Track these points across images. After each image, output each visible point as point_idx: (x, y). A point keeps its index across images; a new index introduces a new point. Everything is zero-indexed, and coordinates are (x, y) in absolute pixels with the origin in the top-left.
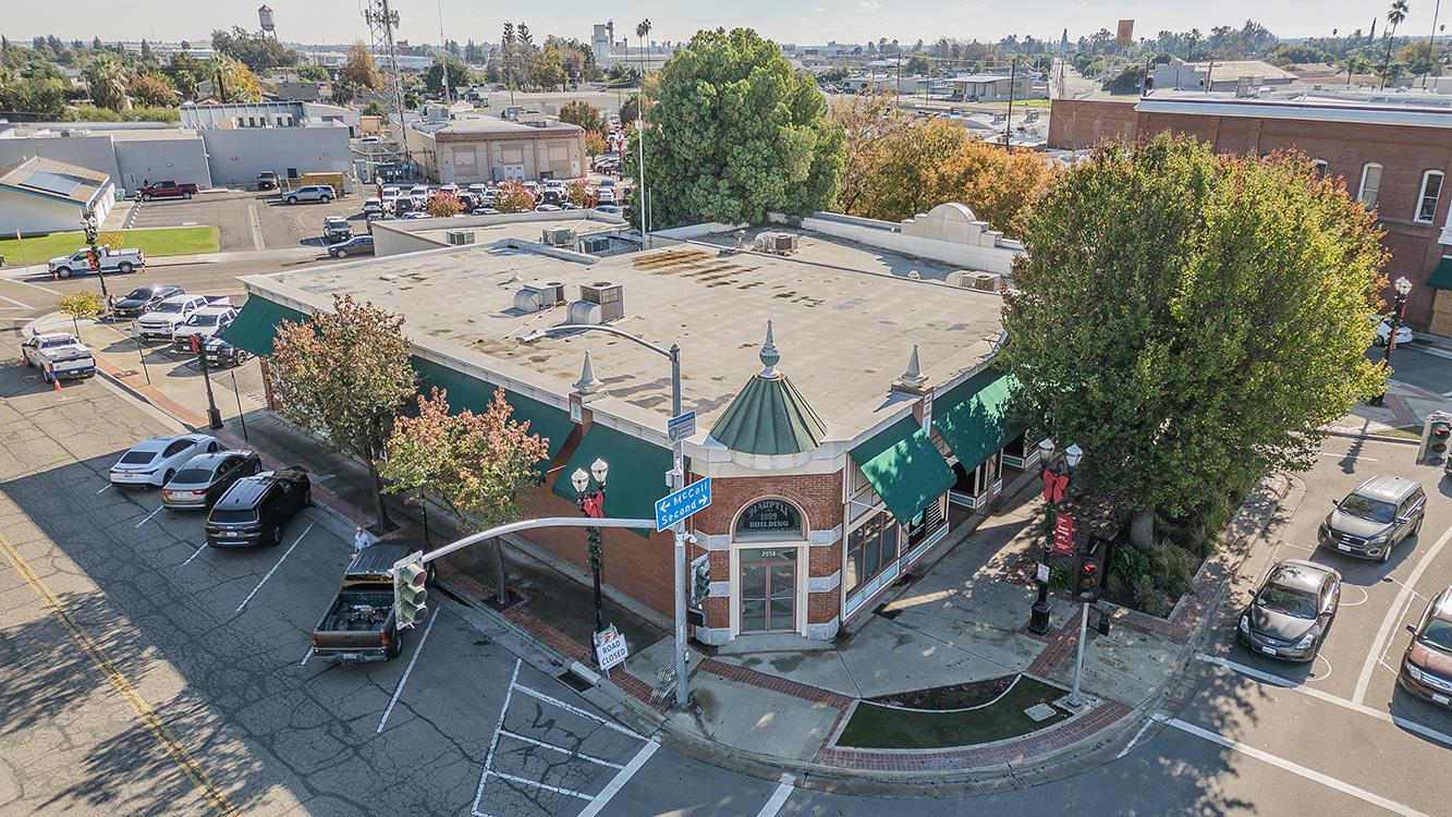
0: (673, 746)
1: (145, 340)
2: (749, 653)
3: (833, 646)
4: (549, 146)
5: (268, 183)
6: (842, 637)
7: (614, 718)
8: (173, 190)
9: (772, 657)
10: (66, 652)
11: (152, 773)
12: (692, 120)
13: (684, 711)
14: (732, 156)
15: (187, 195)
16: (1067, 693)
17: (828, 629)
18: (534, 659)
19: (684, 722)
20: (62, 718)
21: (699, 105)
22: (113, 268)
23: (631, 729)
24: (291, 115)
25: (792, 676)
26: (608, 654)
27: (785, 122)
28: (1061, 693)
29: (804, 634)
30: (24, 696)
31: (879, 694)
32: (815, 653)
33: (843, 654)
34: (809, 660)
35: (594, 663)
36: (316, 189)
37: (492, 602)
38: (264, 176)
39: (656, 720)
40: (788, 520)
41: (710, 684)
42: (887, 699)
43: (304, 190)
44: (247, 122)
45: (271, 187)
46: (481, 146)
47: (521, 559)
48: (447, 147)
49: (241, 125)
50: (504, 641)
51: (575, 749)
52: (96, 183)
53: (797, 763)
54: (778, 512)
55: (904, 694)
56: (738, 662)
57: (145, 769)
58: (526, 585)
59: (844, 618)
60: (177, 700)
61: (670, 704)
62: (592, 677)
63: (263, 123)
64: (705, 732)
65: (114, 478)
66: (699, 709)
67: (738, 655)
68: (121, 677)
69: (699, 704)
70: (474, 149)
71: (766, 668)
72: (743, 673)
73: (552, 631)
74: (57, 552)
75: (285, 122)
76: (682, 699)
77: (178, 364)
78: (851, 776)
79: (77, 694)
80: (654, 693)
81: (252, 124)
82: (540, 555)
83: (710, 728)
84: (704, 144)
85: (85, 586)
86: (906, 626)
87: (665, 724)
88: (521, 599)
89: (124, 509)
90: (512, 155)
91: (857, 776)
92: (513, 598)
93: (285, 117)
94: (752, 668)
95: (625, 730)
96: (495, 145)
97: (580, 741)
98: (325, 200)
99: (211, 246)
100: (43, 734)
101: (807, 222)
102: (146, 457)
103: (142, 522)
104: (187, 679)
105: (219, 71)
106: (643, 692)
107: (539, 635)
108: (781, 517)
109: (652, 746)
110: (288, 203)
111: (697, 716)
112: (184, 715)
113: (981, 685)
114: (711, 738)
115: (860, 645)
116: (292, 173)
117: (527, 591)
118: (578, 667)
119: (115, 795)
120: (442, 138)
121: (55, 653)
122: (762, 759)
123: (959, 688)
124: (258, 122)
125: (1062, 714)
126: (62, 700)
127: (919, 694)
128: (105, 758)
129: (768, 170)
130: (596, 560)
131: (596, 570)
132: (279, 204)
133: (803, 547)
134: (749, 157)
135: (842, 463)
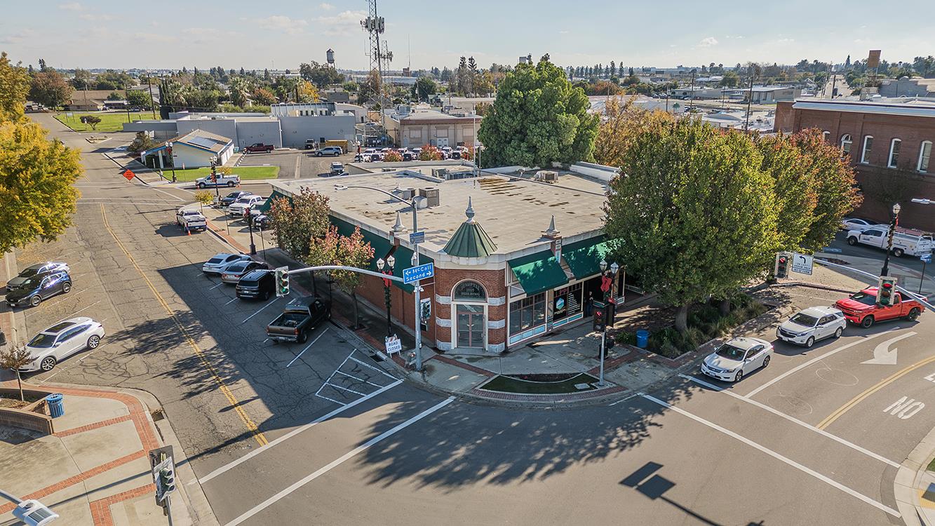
0: (409, 383)
1: (232, 216)
2: (458, 354)
3: (499, 355)
4: (463, 128)
5: (309, 145)
6: (506, 352)
7: (388, 372)
8: (262, 148)
9: (468, 357)
10: (173, 330)
11: (197, 371)
12: (508, 110)
13: (418, 371)
14: (530, 130)
15: (269, 151)
16: (600, 381)
17: (499, 348)
18: (362, 349)
19: (417, 376)
20: (166, 351)
21: (513, 103)
22: (225, 184)
23: (392, 375)
24: (327, 110)
25: (474, 364)
26: (391, 347)
27: (561, 112)
28: (597, 381)
29: (486, 349)
30: (155, 343)
31: (509, 373)
32: (489, 357)
33: (501, 359)
34: (485, 359)
35: (385, 352)
36: (332, 149)
37: (352, 328)
38: (308, 141)
39: (405, 374)
40: (479, 293)
41: (437, 365)
42: (513, 376)
43: (326, 149)
44: (304, 113)
45: (312, 148)
46: (425, 127)
47: (371, 313)
48: (406, 128)
49: (301, 114)
50: (352, 342)
51: (366, 380)
52: (225, 143)
53: (459, 393)
54: (475, 288)
55: (521, 375)
56: (452, 357)
57: (194, 369)
58: (369, 323)
59: (509, 345)
60: (212, 349)
61: (413, 368)
62: (384, 357)
63: (312, 114)
64: (424, 380)
65: (204, 269)
66: (426, 372)
67: (453, 355)
68: (192, 340)
69: (425, 370)
70: (421, 129)
71: (464, 361)
72: (454, 361)
73: (374, 340)
74: (176, 296)
75: (324, 113)
76: (418, 366)
77: (244, 227)
78: (480, 399)
79: (174, 344)
80: (407, 363)
81: (307, 114)
82: (380, 312)
83: (427, 378)
84: (515, 124)
85: (185, 308)
86: (539, 351)
87: (408, 375)
88: (364, 327)
89: (207, 283)
90: (442, 133)
91: (483, 400)
92: (361, 326)
93: (324, 110)
94: (457, 360)
95: (390, 376)
96: (433, 127)
97: (369, 377)
98: (337, 154)
99: (274, 176)
100: (160, 356)
101: (573, 167)
102: (218, 261)
103: (213, 288)
104: (217, 342)
105: (296, 86)
106: (402, 363)
107: (367, 340)
108: (476, 291)
109: (400, 382)
110: (318, 156)
111: (423, 373)
112: (214, 354)
113: (561, 375)
114: (427, 382)
115: (513, 356)
116: (322, 140)
117: (368, 325)
118: (379, 353)
119: (182, 376)
120: (404, 123)
121: (169, 330)
122: (443, 390)
123: (549, 375)
124: (310, 113)
125: (592, 388)
126: (168, 346)
127: (530, 375)
128: (180, 365)
129: (549, 138)
130: (388, 303)
131: (389, 308)
132: (313, 156)
133: (486, 305)
134: (538, 130)
135: (504, 266)
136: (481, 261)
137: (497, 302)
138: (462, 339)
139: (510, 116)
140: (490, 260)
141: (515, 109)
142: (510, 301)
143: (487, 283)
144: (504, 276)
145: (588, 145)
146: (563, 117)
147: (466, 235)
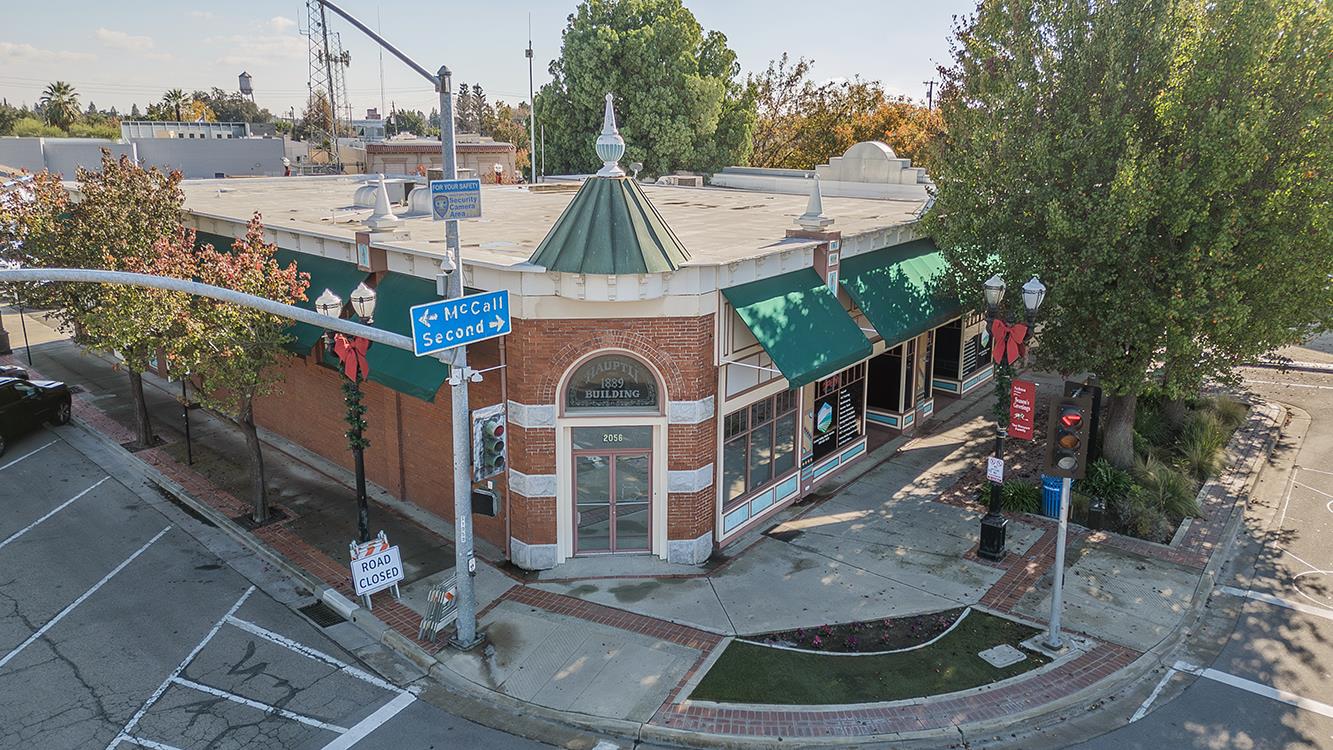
0: (437, 699)
2: (582, 579)
3: (702, 571)
4: (480, 161)
6: (717, 561)
7: (361, 663)
9: (614, 583)
13: (467, 651)
16: (1040, 631)
17: (697, 548)
19: (463, 668)
21: (600, 50)
23: (379, 676)
25: (639, 607)
26: (370, 573)
27: (690, 71)
28: (1030, 632)
29: (663, 556)
31: (761, 629)
32: (676, 579)
33: (716, 581)
34: (666, 587)
35: (347, 589)
37: (245, 521)
39: (421, 663)
41: (521, 619)
42: (773, 637)
46: (412, 159)
47: (306, 475)
48: (378, 159)
50: (242, 566)
51: (279, 705)
53: (625, 725)
54: (626, 376)
55: (799, 631)
56: (563, 590)
58: (300, 502)
59: (721, 538)
61: (447, 641)
62: (346, 608)
64: (491, 681)
66: (490, 649)
67: (565, 582)
69: (486, 643)
70: (404, 162)
71: (603, 597)
72: (571, 603)
73: (313, 553)
76: (465, 633)
78: (706, 744)
80: (425, 625)
82: (332, 471)
83: (500, 676)
86: (807, 549)
87: (434, 669)
88: (285, 517)
92: (274, 514)
94: (582, 596)
95: (369, 678)
97: (294, 692)
106: (407, 624)
107: (290, 556)
108: (630, 383)
109: (405, 699)
111: (485, 657)
113: (912, 620)
114: (498, 689)
115: (742, 570)
117: (298, 509)
118: (332, 597)
120: (374, 151)
122: (570, 719)
123: (880, 624)
124: (198, 137)
125: (1034, 659)
127: (823, 631)
129: (673, 117)
130: (356, 435)
131: (358, 449)
133: (660, 425)
134: (653, 103)
135: (712, 305)
136: (652, 287)
137: (693, 412)
138: (589, 532)
139: (596, 77)
140: (677, 284)
141: (603, 63)
142: (727, 408)
143: (666, 357)
144: (711, 336)
145: (743, 136)
146: (694, 80)
147: (604, 210)
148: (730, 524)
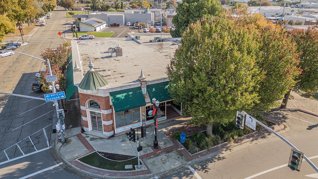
0: (52, 149)
2: (89, 135)
3: (108, 138)
6: (112, 137)
7: (50, 141)
8: (115, 25)
9: (92, 137)
15: (118, 26)
17: (108, 134)
18: (54, 125)
19: (59, 145)
23: (49, 144)
25: (91, 142)
29: (104, 134)
31: (102, 151)
32: (102, 138)
34: (98, 140)
40: (99, 107)
41: (74, 139)
42: (102, 153)
44: (136, 12)
49: (135, 13)
50: (54, 120)
51: (35, 144)
52: (100, 23)
53: (67, 161)
56: (85, 136)
58: (71, 110)
59: (116, 132)
63: (139, 13)
64: (60, 148)
65: (36, 75)
67: (86, 134)
69: (66, 142)
71: (88, 139)
72: (83, 139)
74: (15, 87)
75: (143, 12)
81: (137, 13)
83: (62, 148)
87: (56, 144)
94: (86, 138)
97: (38, 143)
99: (109, 36)
105: (141, 2)
108: (97, 105)
109: (48, 148)
110: (133, 29)
111: (63, 144)
114: (60, 150)
124: (138, 12)
125: (133, 169)
132: (131, 29)
133: (101, 113)
135: (108, 95)
143: (100, 102)
144: (108, 100)
148: (118, 130)
